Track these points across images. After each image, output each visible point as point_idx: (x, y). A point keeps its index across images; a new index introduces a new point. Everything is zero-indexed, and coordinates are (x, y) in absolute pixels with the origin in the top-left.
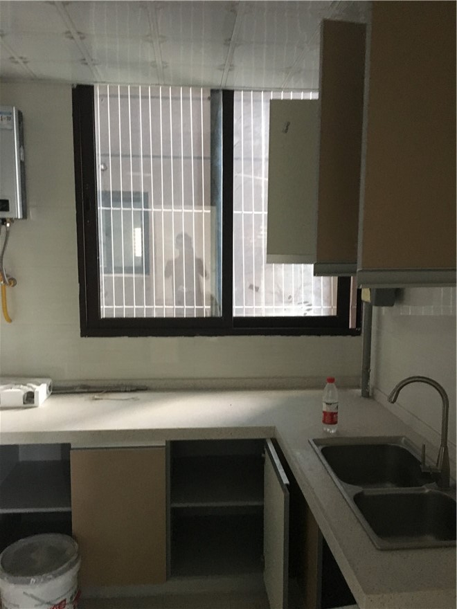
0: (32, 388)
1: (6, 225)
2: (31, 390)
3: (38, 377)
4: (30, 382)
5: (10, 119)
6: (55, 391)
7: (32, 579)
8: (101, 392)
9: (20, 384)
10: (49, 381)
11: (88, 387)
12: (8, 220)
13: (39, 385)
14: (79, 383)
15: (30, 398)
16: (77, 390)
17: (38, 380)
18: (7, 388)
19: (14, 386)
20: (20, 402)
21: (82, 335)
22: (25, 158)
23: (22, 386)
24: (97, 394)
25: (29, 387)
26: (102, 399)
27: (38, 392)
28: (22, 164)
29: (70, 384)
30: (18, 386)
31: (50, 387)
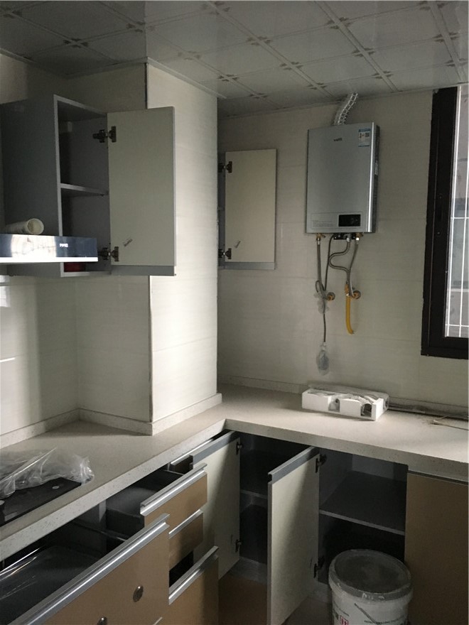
0: (370, 401)
1: (355, 239)
2: (369, 403)
3: (376, 390)
4: (368, 395)
5: (368, 135)
6: (392, 407)
7: (364, 594)
8: (440, 417)
9: (358, 395)
10: (387, 397)
11: (427, 409)
12: (358, 234)
13: (376, 399)
14: (416, 403)
15: (367, 410)
16: (414, 411)
17: (376, 394)
18: (346, 398)
19: (353, 397)
20: (358, 413)
21: (423, 353)
22: (378, 172)
23: (360, 398)
24: (436, 418)
25: (367, 399)
26: (441, 425)
27: (375, 406)
28: (376, 178)
29: (407, 403)
30: (356, 397)
31: (386, 403)
